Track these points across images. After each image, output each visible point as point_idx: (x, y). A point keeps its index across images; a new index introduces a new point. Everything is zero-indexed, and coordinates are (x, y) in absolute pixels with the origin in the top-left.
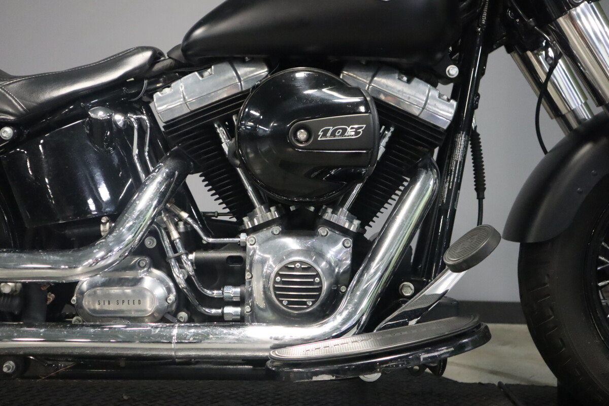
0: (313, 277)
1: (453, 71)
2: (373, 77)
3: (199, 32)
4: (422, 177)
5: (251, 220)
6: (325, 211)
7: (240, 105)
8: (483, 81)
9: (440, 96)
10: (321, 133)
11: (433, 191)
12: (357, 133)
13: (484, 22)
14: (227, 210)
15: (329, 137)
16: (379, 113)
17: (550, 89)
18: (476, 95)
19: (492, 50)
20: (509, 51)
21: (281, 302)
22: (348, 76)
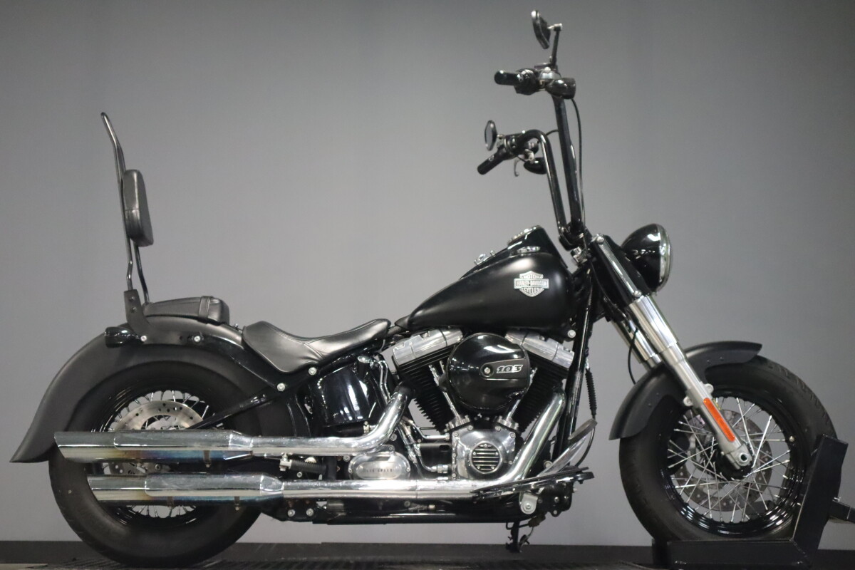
0: (495, 452)
1: (572, 333)
2: (525, 337)
3: (419, 313)
4: (556, 398)
5: (454, 423)
6: (498, 418)
7: (449, 354)
8: (590, 341)
9: (565, 349)
10: (498, 369)
11: (561, 408)
12: (518, 369)
13: (589, 304)
14: (434, 426)
15: (503, 372)
16: (530, 359)
17: (636, 343)
18: (586, 347)
19: (595, 321)
20: (608, 320)
21: (476, 467)
22: (510, 338)
